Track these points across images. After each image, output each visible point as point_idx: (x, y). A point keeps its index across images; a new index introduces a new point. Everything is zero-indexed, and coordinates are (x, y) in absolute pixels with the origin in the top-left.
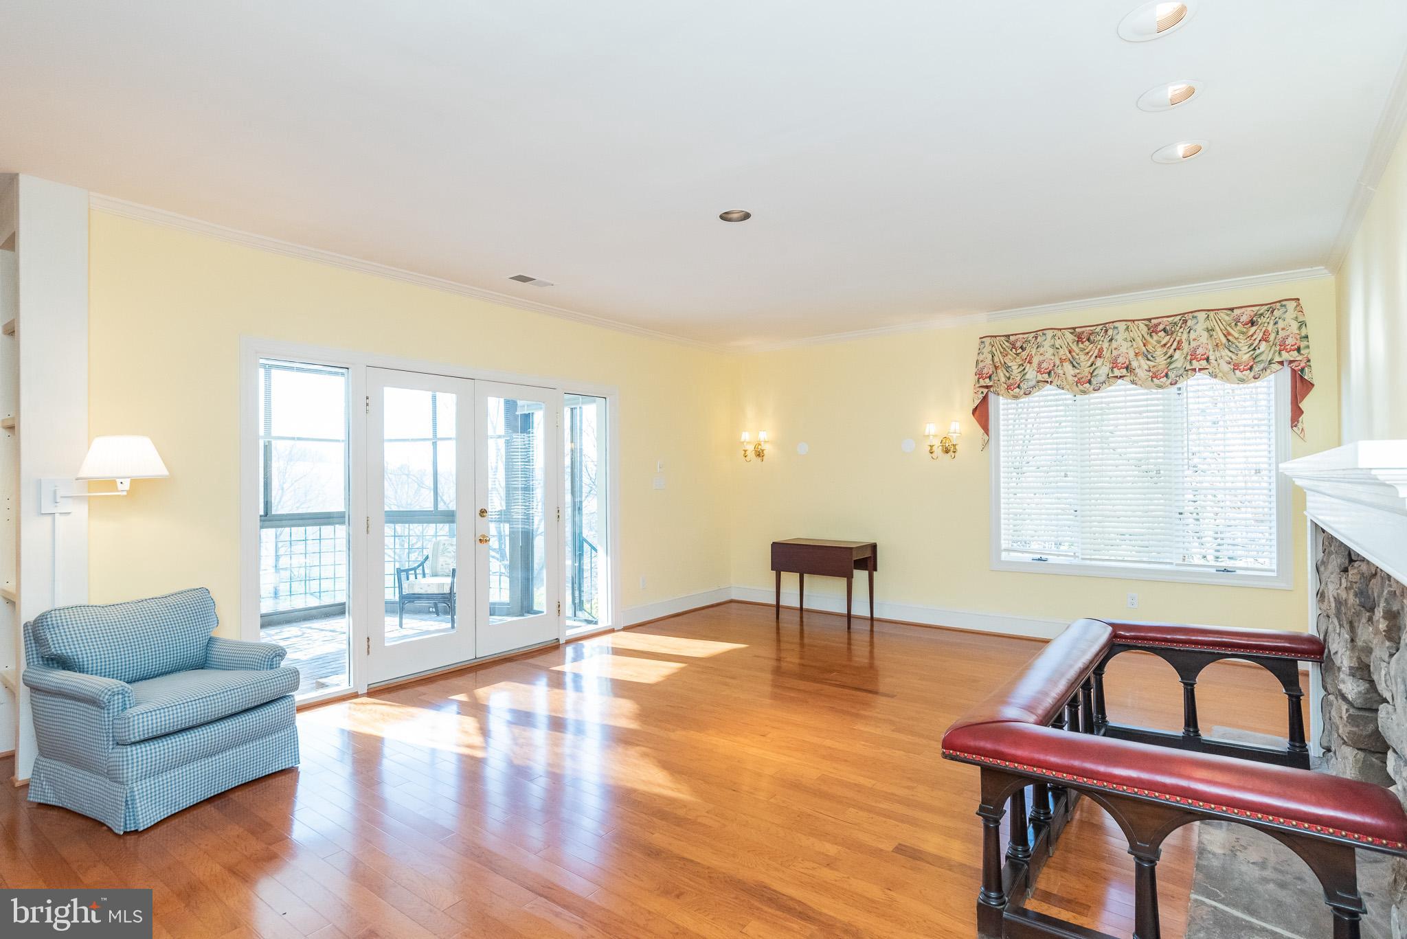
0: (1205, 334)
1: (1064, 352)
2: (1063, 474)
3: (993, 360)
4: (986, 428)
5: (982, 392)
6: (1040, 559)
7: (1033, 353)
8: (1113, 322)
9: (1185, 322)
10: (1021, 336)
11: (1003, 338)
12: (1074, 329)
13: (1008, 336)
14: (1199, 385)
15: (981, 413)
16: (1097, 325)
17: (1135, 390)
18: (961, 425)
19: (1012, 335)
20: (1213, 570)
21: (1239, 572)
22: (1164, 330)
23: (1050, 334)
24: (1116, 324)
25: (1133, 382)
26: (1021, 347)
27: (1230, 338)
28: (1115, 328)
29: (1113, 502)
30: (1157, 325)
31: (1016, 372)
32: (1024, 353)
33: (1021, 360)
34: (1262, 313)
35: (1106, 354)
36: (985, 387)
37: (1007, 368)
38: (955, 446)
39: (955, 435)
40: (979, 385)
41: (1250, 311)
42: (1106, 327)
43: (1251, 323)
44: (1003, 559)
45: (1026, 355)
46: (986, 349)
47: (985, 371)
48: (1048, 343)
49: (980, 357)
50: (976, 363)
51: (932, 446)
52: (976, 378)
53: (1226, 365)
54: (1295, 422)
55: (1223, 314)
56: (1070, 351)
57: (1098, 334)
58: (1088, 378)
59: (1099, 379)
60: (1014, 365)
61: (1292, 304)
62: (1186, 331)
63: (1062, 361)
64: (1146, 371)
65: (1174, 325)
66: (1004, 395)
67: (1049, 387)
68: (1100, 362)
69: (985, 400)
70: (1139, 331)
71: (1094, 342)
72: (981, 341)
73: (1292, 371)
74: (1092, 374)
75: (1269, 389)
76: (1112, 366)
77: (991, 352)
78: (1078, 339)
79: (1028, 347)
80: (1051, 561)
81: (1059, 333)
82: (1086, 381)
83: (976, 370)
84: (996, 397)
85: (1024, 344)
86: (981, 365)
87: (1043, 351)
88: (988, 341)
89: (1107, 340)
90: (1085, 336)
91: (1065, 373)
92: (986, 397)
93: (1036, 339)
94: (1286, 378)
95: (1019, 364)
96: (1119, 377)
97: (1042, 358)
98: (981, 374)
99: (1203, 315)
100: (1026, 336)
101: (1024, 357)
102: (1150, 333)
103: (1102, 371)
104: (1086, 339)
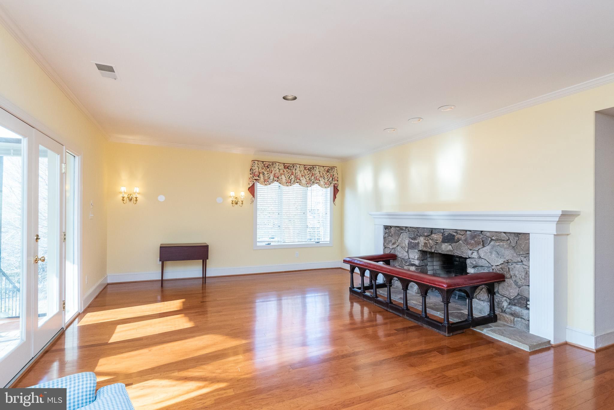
0: (318, 173)
1: (281, 171)
2: (278, 213)
3: (258, 170)
4: (254, 196)
5: (253, 182)
6: (268, 244)
7: (272, 169)
8: (295, 164)
9: (314, 168)
10: (268, 163)
11: (261, 162)
12: (284, 164)
13: (263, 162)
14: (316, 187)
15: (252, 190)
16: (291, 164)
17: (299, 187)
18: (243, 193)
19: (265, 162)
20: (314, 243)
21: (320, 243)
22: (308, 169)
23: (277, 164)
24: (297, 165)
25: (300, 184)
26: (267, 167)
27: (324, 175)
29: (286, 223)
30: (306, 167)
31: (266, 175)
32: (268, 169)
33: (268, 172)
34: (330, 169)
35: (294, 174)
36: (256, 180)
37: (263, 174)
38: (242, 201)
39: (242, 197)
40: (253, 179)
41: (327, 168)
42: (294, 165)
43: (328, 171)
44: (257, 245)
45: (269, 170)
46: (256, 165)
47: (256, 173)
48: (277, 167)
49: (254, 168)
50: (250, 170)
51: (233, 201)
52: (251, 176)
53: (322, 182)
54: (334, 200)
55: (322, 168)
56: (284, 171)
57: (291, 167)
58: (290, 181)
59: (292, 182)
60: (266, 173)
61: (336, 168)
62: (314, 171)
63: (281, 174)
64: (304, 181)
65: (310, 169)
66: (261, 184)
67: (276, 182)
68: (293, 176)
69: (254, 185)
70: (302, 168)
71: (290, 170)
72: (253, 161)
73: (334, 186)
74: (290, 180)
75: (329, 191)
76: (296, 178)
77: (258, 167)
78: (285, 167)
79: (270, 167)
80: (271, 244)
81: (280, 164)
82: (289, 182)
83: (250, 172)
84: (258, 183)
85: (268, 166)
86: (254, 171)
87: (276, 170)
88: (256, 162)
89: (294, 170)
90: (287, 167)
91: (281, 178)
92: (254, 184)
93: (273, 165)
94: (332, 188)
95: (267, 173)
96: (297, 182)
97: (275, 172)
98: (254, 174)
99: (318, 167)
100: (269, 163)
101: (268, 170)
102: (305, 169)
103: (293, 180)
104: (288, 168)
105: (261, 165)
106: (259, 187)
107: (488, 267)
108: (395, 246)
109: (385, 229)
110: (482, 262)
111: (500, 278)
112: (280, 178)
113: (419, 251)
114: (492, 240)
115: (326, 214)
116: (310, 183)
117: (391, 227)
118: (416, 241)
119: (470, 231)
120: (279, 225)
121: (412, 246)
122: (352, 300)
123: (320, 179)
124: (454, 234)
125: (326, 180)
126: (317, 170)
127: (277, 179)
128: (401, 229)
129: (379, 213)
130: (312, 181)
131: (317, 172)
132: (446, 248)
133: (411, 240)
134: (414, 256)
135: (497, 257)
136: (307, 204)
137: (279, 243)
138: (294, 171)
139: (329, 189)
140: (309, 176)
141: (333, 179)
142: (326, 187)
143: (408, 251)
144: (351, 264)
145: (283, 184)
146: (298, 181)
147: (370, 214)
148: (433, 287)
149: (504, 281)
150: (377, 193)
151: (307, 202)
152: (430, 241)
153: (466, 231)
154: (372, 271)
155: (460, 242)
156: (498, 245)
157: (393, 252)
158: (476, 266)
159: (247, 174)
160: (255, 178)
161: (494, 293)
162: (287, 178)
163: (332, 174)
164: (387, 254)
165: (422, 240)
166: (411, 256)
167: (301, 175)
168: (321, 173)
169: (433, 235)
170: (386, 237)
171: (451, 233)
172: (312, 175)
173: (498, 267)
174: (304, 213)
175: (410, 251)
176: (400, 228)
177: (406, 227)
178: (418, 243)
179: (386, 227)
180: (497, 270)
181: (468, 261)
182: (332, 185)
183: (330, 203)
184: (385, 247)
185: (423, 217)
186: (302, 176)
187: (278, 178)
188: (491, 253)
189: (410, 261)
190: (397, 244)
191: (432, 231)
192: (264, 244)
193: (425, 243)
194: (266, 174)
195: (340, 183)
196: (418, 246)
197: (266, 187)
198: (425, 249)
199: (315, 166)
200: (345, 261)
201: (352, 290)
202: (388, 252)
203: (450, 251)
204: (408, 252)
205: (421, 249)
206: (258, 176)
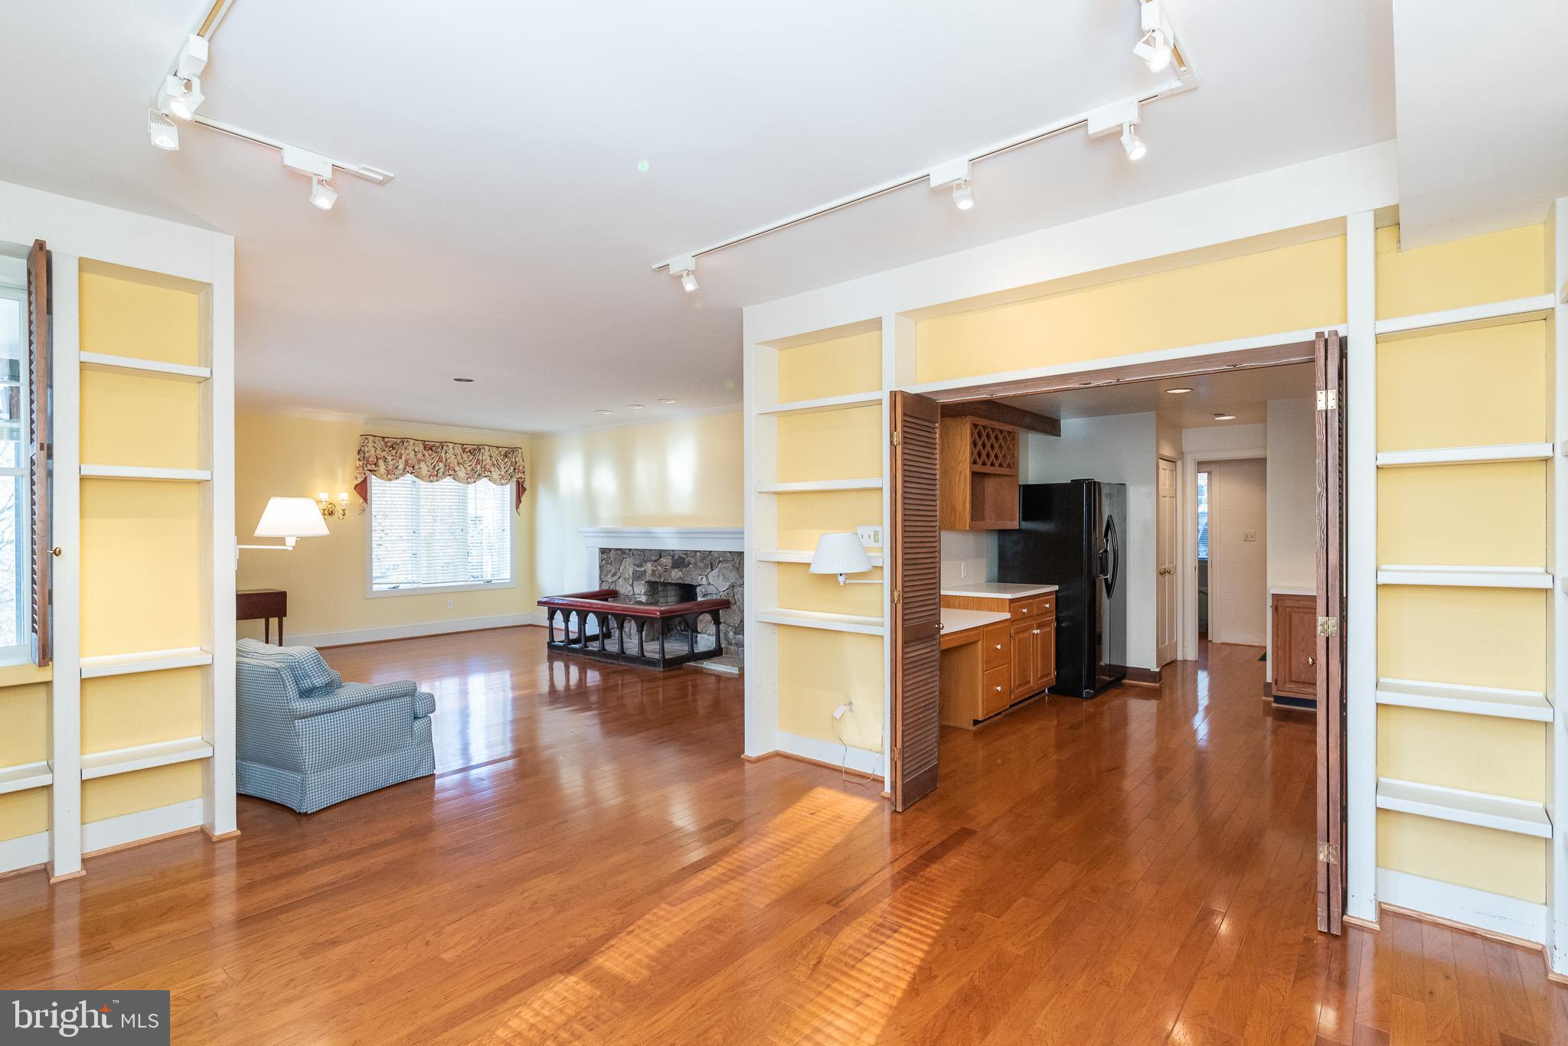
0: (489, 458)
1: (420, 455)
3: (375, 453)
4: (366, 500)
5: (365, 474)
6: (394, 588)
7: (402, 452)
8: (446, 442)
9: (480, 450)
10: (392, 440)
11: (380, 439)
12: (425, 441)
13: (383, 438)
14: (483, 483)
15: (362, 489)
16: (437, 442)
17: (453, 483)
18: (345, 496)
19: (387, 438)
20: (482, 582)
21: (493, 582)
22: (470, 452)
23: (411, 442)
24: (448, 444)
25: (454, 478)
26: (392, 447)
27: (498, 462)
28: (447, 446)
30: (466, 448)
31: (391, 463)
32: (394, 451)
33: (392, 456)
34: (509, 452)
35: (444, 460)
36: (370, 470)
37: (385, 460)
38: (344, 510)
39: (344, 503)
40: (365, 469)
41: (505, 450)
42: (442, 444)
43: (506, 456)
44: (374, 590)
45: (396, 453)
46: (371, 444)
47: (370, 459)
48: (411, 448)
49: (366, 449)
50: (359, 452)
51: (324, 510)
52: (361, 463)
53: (495, 475)
54: (517, 507)
55: (495, 449)
56: (424, 455)
57: (438, 447)
58: (436, 473)
59: (440, 475)
60: (389, 458)
61: (520, 450)
62: (481, 456)
63: (419, 461)
64: (462, 473)
65: (474, 450)
66: (381, 477)
67: (409, 475)
68: (441, 465)
69: (365, 480)
70: (459, 451)
71: (436, 452)
72: (365, 437)
73: (518, 482)
74: (437, 471)
75: (508, 490)
76: (447, 468)
77: (374, 447)
78: (425, 448)
79: (397, 448)
80: (400, 588)
81: (417, 442)
82: (434, 476)
83: (358, 457)
84: (373, 477)
85: (394, 445)
86: (367, 455)
87: (408, 453)
88: (371, 438)
89: (443, 453)
90: (428, 447)
91: (420, 468)
92: (366, 477)
93: (403, 443)
94: (514, 485)
95: (392, 458)
96: (450, 475)
97: (408, 457)
98: (368, 461)
99: (487, 448)
100: (395, 440)
101: (394, 454)
102: (463, 452)
103: (441, 471)
104: (431, 449)
105: (380, 444)
106: (376, 484)
107: (716, 594)
108: (616, 577)
109: (602, 554)
110: (711, 589)
111: (726, 604)
112: (416, 467)
113: (646, 582)
114: (720, 561)
115: (504, 530)
116: (474, 476)
117: (610, 550)
118: (643, 569)
119: (700, 551)
120: (414, 552)
121: (638, 576)
122: (551, 659)
123: (492, 469)
124: (684, 556)
125: (504, 470)
126: (487, 454)
127: (411, 468)
128: (623, 553)
129: (592, 529)
130: (477, 473)
131: (486, 457)
132: (676, 575)
133: (636, 568)
134: (640, 591)
135: (724, 581)
136: (467, 506)
137: (415, 586)
138: (443, 455)
139: (508, 486)
140: (471, 463)
141: (515, 469)
142: (502, 484)
143: (633, 583)
144: (550, 606)
145: (422, 479)
146: (451, 472)
147: (580, 532)
148: (628, 615)
149: (729, 607)
150: (590, 496)
151: (467, 503)
152: (659, 567)
153: (696, 551)
154: (580, 610)
155: (691, 566)
156: (725, 567)
157: (612, 587)
158: (707, 594)
159: (353, 460)
160: (369, 467)
161: (720, 623)
162: (431, 468)
163: (514, 460)
164: (605, 591)
165: (649, 567)
166: (637, 591)
167: (456, 462)
168: (494, 459)
169: (662, 559)
170: (603, 566)
171: (682, 555)
172: (478, 462)
173: (725, 593)
174: (462, 530)
175: (635, 582)
176: (622, 551)
177: (630, 550)
178: (645, 571)
179: (604, 551)
180: (723, 596)
181: (698, 589)
182: (515, 479)
183: (511, 510)
184: (602, 581)
185: (648, 535)
186: (459, 464)
187: (413, 467)
188: (718, 576)
189: (635, 598)
190: (619, 574)
191: (660, 554)
192: (385, 587)
193: (653, 571)
194: (390, 460)
195: (527, 476)
196: (645, 575)
197: (388, 484)
198: (653, 579)
199: (482, 447)
200: (540, 603)
201: (551, 646)
202: (605, 587)
203: (680, 578)
204: (632, 585)
205: (648, 579)
206: (375, 464)
